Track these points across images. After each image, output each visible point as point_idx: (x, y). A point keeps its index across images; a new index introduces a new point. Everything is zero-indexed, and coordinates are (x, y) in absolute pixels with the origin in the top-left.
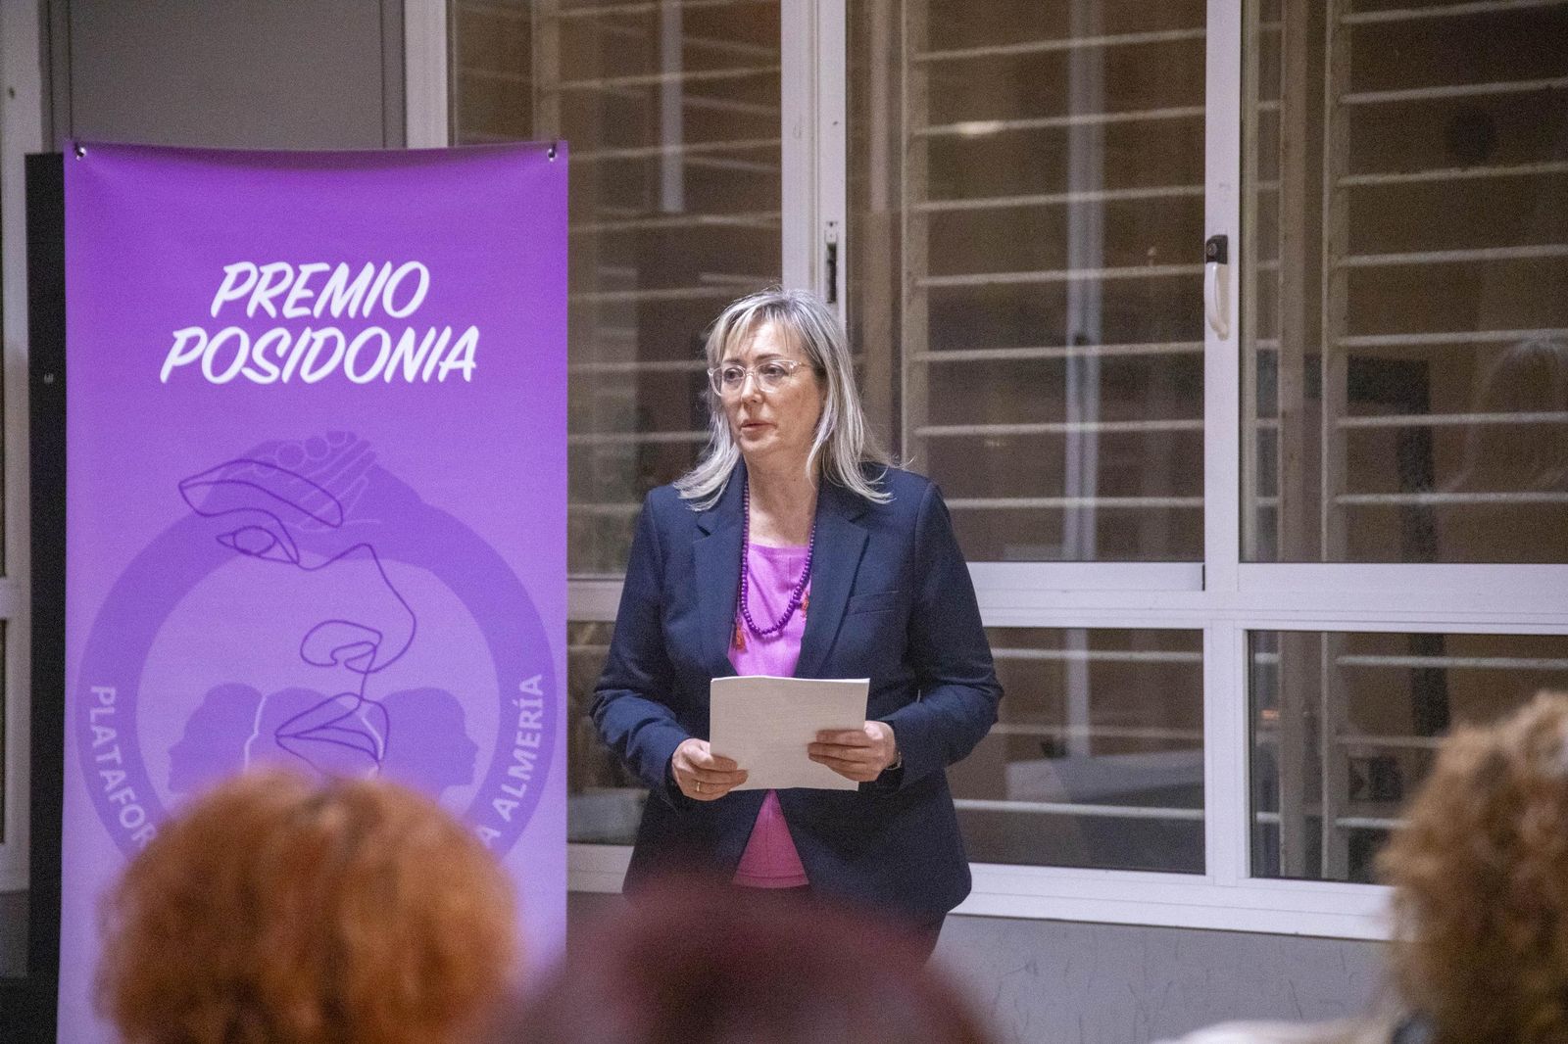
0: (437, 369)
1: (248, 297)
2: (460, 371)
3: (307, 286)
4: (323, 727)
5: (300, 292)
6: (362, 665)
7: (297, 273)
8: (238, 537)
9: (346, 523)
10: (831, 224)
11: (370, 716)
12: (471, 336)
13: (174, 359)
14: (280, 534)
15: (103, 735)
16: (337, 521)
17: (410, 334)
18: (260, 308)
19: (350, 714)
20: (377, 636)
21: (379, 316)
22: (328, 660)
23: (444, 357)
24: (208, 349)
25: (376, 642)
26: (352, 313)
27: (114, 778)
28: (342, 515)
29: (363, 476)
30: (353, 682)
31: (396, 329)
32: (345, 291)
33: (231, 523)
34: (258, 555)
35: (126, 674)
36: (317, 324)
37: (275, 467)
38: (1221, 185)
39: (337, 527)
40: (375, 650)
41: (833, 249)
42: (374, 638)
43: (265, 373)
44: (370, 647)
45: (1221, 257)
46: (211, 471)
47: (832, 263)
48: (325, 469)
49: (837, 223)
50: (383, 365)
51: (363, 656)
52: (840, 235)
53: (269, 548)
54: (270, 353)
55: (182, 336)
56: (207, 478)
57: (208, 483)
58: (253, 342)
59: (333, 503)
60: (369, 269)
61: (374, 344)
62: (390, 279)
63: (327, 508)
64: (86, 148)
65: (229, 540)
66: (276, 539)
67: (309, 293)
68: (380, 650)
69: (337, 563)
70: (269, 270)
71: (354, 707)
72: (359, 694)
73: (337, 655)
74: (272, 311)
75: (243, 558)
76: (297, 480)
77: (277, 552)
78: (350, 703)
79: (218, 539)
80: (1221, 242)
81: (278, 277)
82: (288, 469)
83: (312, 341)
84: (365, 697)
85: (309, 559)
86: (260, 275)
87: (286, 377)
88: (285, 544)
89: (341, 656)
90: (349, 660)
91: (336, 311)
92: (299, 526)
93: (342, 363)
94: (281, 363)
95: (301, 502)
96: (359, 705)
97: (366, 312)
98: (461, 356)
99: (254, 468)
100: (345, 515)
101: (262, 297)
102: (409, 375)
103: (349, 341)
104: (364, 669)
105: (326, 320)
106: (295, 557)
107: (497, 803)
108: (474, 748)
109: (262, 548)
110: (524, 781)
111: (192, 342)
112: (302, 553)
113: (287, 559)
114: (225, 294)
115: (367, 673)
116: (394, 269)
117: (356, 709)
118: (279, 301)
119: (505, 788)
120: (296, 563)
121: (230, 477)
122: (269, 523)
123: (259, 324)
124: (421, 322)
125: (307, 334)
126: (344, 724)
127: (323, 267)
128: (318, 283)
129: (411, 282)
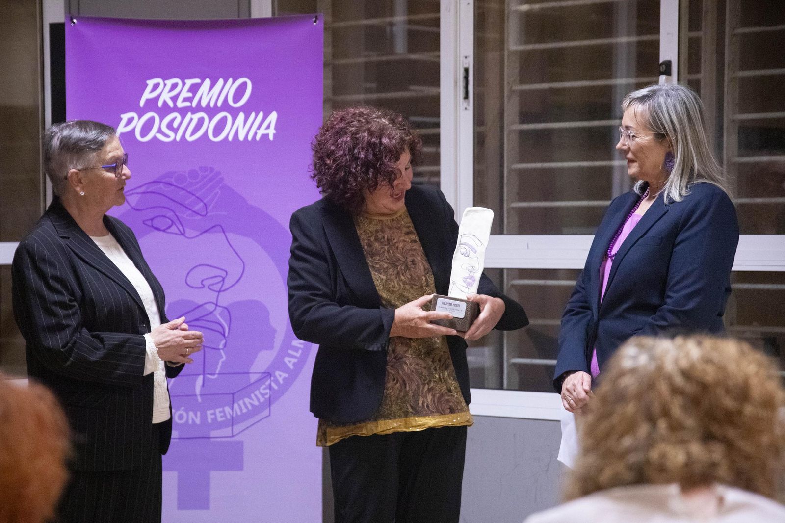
0: (256, 134)
1: (158, 97)
2: (267, 135)
3: (190, 90)
4: (197, 320)
5: (185, 94)
6: (217, 287)
7: (184, 84)
8: (154, 221)
9: (208, 215)
10: (466, 57)
11: (220, 314)
12: (273, 117)
13: (121, 129)
14: (175, 219)
16: (204, 213)
17: (241, 116)
18: (165, 103)
19: (211, 312)
20: (225, 273)
21: (226, 107)
22: (201, 286)
23: (259, 127)
24: (138, 124)
25: (224, 276)
26: (212, 105)
28: (207, 210)
29: (217, 190)
30: (213, 296)
31: (235, 113)
32: (209, 94)
33: (151, 214)
34: (164, 231)
36: (194, 111)
37: (172, 185)
38: (668, 34)
39: (203, 216)
40: (223, 279)
41: (466, 70)
42: (224, 274)
43: (167, 136)
44: (220, 279)
45: (668, 72)
46: (140, 187)
47: (466, 78)
48: (198, 186)
49: (469, 56)
50: (228, 132)
51: (218, 283)
52: (470, 63)
53: (170, 227)
54: (170, 126)
55: (125, 117)
56: (140, 190)
57: (138, 193)
58: (161, 120)
59: (202, 204)
60: (221, 82)
61: (224, 120)
62: (231, 87)
63: (199, 207)
64: (76, 19)
65: (149, 223)
66: (173, 222)
67: (190, 95)
68: (226, 280)
69: (205, 234)
70: (170, 83)
71: (214, 309)
72: (215, 302)
73: (203, 283)
74: (171, 104)
75: (156, 232)
76: (184, 192)
77: (174, 229)
78: (211, 307)
79: (144, 222)
80: (668, 64)
81: (174, 86)
82: (179, 186)
83: (191, 119)
84: (219, 304)
85: (190, 232)
86: (165, 85)
87: (178, 139)
88: (177, 225)
89: (206, 283)
90: (209, 285)
91: (204, 104)
92: (185, 215)
93: (206, 132)
94: (175, 131)
95: (187, 202)
96: (215, 309)
97: (219, 104)
98: (268, 127)
99: (162, 185)
100: (208, 211)
101: (166, 97)
102: (241, 137)
103: (210, 120)
104: (218, 290)
105: (199, 109)
106: (183, 232)
107: (286, 360)
108: (275, 331)
109: (166, 227)
110: (300, 348)
111: (130, 120)
112: (186, 229)
113: (179, 233)
114: (147, 95)
115: (219, 292)
116: (234, 82)
117: (214, 311)
118: (174, 99)
119: (290, 352)
120: (183, 234)
121: (149, 190)
122: (170, 214)
123: (165, 111)
124: (247, 110)
125: (189, 115)
126: (209, 318)
127: (197, 81)
128: (194, 89)
129: (242, 89)
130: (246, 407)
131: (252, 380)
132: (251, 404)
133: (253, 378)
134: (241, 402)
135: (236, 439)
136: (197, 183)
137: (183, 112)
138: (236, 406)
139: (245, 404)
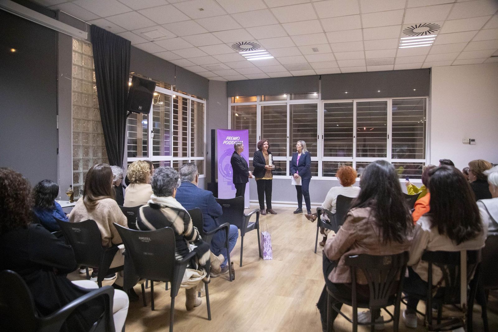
5: (232, 138)
13: (224, 143)
15: (220, 167)
21: (236, 140)
24: (226, 142)
27: (221, 170)
32: (235, 138)
33: (227, 153)
35: (221, 164)
38: (288, 133)
47: (260, 137)
49: (260, 134)
55: (224, 141)
62: (237, 138)
64: (219, 129)
66: (230, 154)
70: (230, 137)
80: (288, 137)
94: (230, 143)
101: (229, 139)
105: (233, 140)
114: (227, 139)
121: (227, 150)
123: (229, 141)
128: (233, 138)
129: (238, 138)
137: (231, 141)
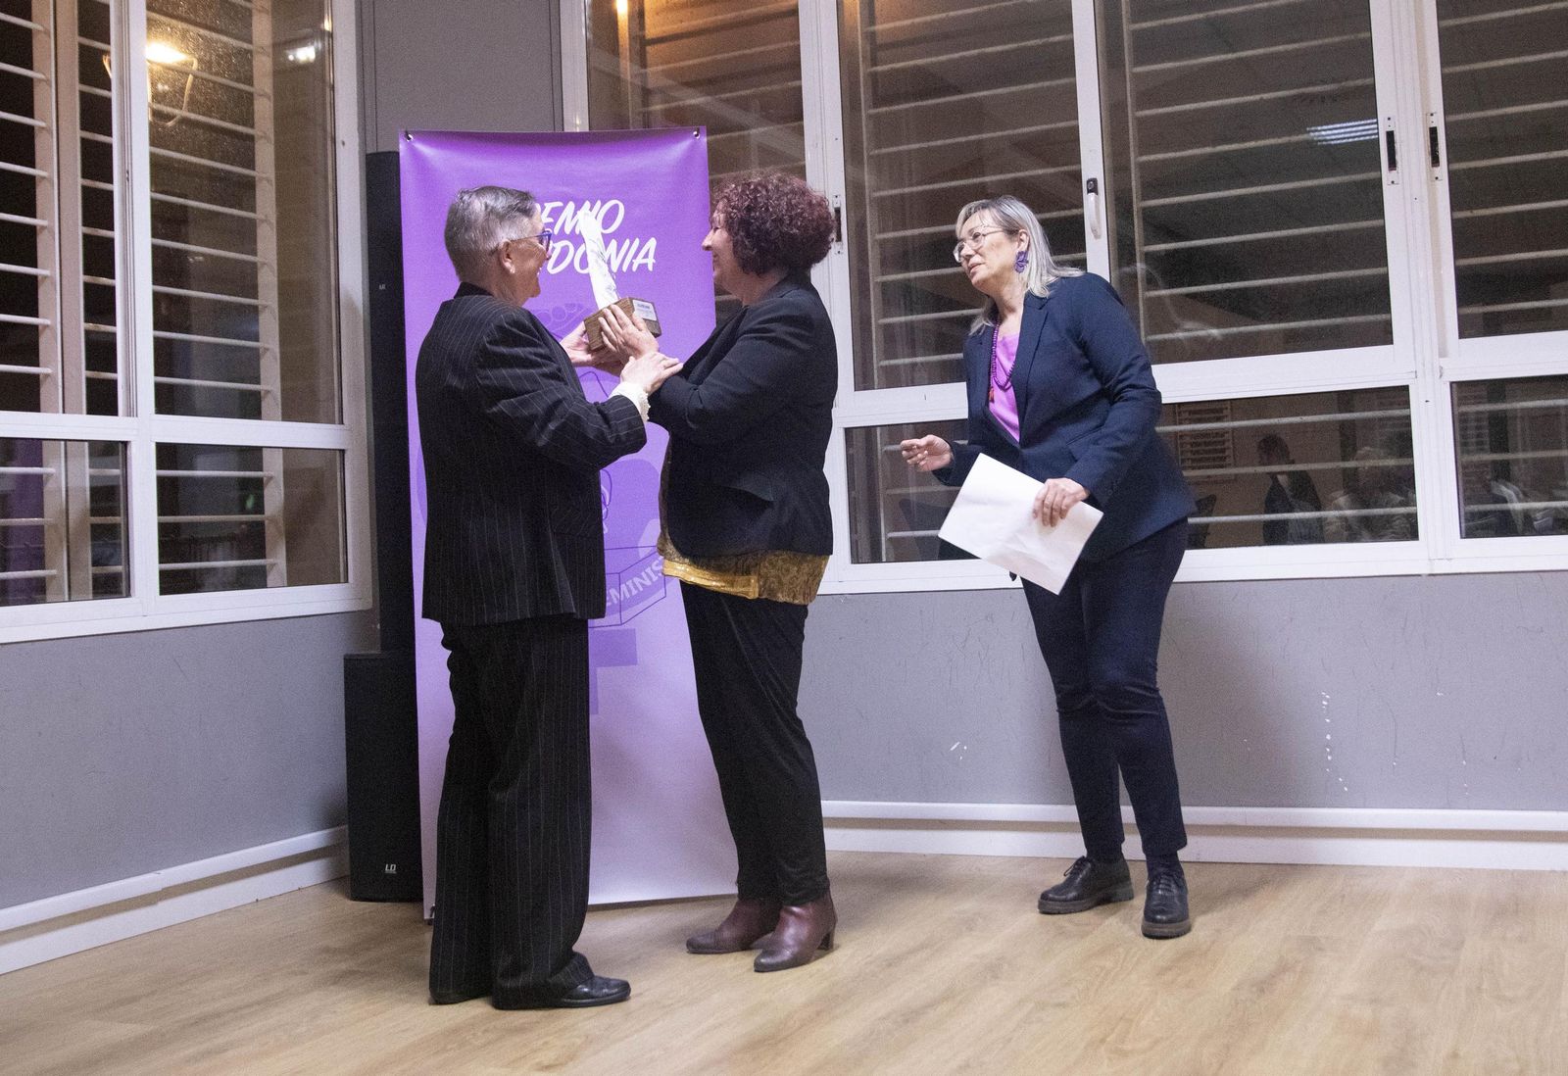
0: (631, 264)
2: (646, 265)
3: (549, 216)
7: (543, 208)
10: (836, 197)
12: (652, 243)
17: (614, 243)
23: (635, 256)
45: (1093, 190)
49: (840, 196)
52: (842, 203)
60: (587, 205)
62: (600, 211)
64: (413, 135)
67: (551, 220)
80: (1093, 182)
91: (568, 230)
93: (573, 261)
98: (646, 256)
103: (576, 250)
116: (602, 206)
124: (620, 237)
127: (559, 204)
129: (613, 213)
130: (636, 588)
131: (642, 556)
132: (643, 585)
133: (643, 553)
134: (629, 583)
135: (627, 626)
136: (565, 322)
138: (623, 586)
139: (634, 585)
